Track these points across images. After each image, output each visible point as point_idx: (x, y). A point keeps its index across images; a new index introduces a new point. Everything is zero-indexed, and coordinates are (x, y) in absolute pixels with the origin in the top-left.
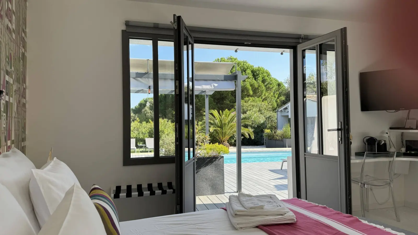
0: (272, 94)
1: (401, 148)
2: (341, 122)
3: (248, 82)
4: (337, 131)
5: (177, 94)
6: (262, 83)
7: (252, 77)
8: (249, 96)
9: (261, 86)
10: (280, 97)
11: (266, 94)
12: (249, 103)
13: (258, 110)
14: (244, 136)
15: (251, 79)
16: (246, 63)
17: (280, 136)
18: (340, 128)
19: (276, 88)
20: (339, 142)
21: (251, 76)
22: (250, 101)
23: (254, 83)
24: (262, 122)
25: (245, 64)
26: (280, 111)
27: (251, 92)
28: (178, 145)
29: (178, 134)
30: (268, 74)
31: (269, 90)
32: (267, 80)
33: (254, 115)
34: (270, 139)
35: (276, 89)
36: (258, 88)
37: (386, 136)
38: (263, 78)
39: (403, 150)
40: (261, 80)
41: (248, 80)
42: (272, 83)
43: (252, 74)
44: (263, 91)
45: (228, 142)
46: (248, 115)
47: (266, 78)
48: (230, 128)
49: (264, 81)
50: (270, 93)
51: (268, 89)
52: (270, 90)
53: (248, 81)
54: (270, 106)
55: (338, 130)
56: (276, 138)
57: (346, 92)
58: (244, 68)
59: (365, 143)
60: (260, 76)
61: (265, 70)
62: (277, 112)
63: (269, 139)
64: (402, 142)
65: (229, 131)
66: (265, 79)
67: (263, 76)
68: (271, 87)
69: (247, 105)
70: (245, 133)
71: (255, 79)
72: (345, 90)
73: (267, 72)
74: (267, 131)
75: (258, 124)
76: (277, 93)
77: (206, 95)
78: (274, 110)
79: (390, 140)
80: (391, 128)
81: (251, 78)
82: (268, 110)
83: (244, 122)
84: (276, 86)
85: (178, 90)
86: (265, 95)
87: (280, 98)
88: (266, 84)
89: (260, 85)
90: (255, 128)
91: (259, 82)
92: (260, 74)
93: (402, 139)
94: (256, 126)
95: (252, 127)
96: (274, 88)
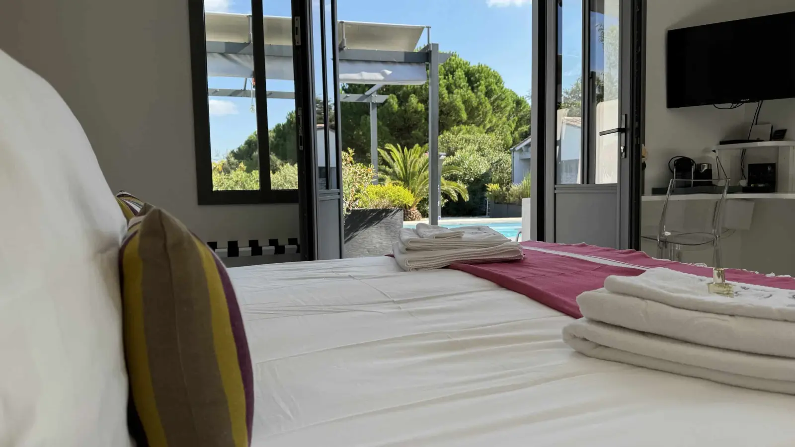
0: (504, 119)
1: (740, 180)
2: (626, 116)
3: (459, 96)
4: (617, 133)
5: (297, 44)
6: (486, 98)
7: (467, 84)
8: (459, 122)
9: (484, 103)
10: (520, 127)
11: (492, 119)
12: (461, 135)
13: (476, 148)
14: (450, 198)
15: (465, 89)
16: (456, 57)
17: (516, 196)
18: (623, 126)
19: (512, 107)
20: (620, 154)
21: (465, 83)
22: (462, 132)
23: (470, 97)
24: (484, 171)
25: (453, 58)
26: (518, 150)
27: (464, 116)
28: (301, 151)
29: (302, 128)
30: (497, 79)
31: (499, 112)
32: (496, 91)
33: (469, 157)
34: (498, 203)
35: (512, 109)
36: (477, 108)
37: (713, 156)
38: (487, 87)
39: (744, 183)
40: (483, 92)
41: (459, 91)
42: (506, 97)
43: (466, 78)
44: (486, 113)
45: (418, 209)
46: (458, 158)
47: (494, 87)
48: (422, 182)
49: (489, 93)
50: (501, 119)
51: (497, 109)
52: (501, 111)
53: (458, 93)
54: (500, 141)
55: (620, 130)
56: (509, 200)
57: (637, 54)
58: (451, 67)
59: (670, 169)
60: (483, 82)
61: (492, 71)
62: (513, 152)
63: (496, 202)
64: (742, 170)
65: (421, 187)
66: (491, 89)
67: (487, 84)
68: (502, 106)
69: (456, 140)
70: (451, 192)
71: (473, 89)
72: (635, 50)
73: (496, 75)
74: (493, 187)
75: (476, 176)
76: (514, 120)
77: (373, 103)
78: (507, 148)
79: (719, 165)
80: (722, 143)
81: (464, 86)
82: (496, 150)
83: (449, 170)
84: (512, 104)
85: (298, 37)
86: (490, 121)
87: (519, 129)
88: (492, 99)
89: (481, 100)
90: (470, 183)
91: (480, 96)
92: (482, 80)
93: (742, 164)
94: (473, 179)
95: (464, 181)
96: (508, 109)
